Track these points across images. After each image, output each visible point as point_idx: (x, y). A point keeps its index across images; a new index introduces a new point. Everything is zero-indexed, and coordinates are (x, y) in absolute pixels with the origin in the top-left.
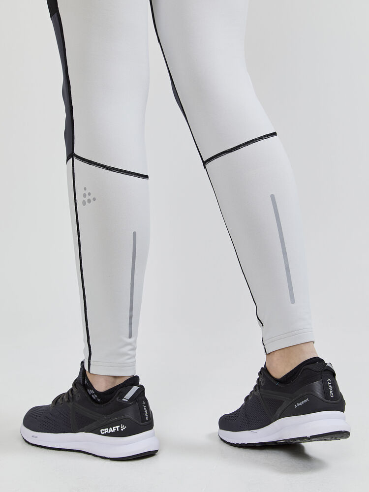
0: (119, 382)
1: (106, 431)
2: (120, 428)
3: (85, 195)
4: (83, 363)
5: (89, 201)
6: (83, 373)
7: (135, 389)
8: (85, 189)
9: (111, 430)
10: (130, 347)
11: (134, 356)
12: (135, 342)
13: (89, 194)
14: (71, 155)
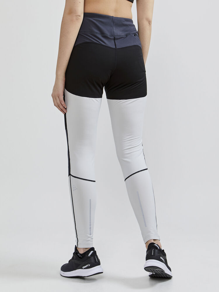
0: (87, 250)
1: (84, 267)
2: (88, 266)
3: (74, 187)
4: (76, 246)
5: (75, 190)
6: (76, 248)
7: (92, 252)
8: (74, 185)
9: (86, 267)
10: (90, 238)
11: (92, 241)
12: (92, 236)
13: (75, 187)
14: (70, 174)
